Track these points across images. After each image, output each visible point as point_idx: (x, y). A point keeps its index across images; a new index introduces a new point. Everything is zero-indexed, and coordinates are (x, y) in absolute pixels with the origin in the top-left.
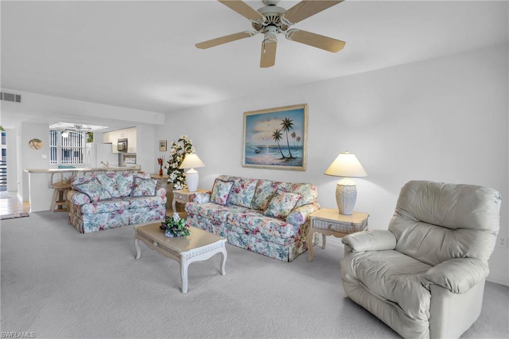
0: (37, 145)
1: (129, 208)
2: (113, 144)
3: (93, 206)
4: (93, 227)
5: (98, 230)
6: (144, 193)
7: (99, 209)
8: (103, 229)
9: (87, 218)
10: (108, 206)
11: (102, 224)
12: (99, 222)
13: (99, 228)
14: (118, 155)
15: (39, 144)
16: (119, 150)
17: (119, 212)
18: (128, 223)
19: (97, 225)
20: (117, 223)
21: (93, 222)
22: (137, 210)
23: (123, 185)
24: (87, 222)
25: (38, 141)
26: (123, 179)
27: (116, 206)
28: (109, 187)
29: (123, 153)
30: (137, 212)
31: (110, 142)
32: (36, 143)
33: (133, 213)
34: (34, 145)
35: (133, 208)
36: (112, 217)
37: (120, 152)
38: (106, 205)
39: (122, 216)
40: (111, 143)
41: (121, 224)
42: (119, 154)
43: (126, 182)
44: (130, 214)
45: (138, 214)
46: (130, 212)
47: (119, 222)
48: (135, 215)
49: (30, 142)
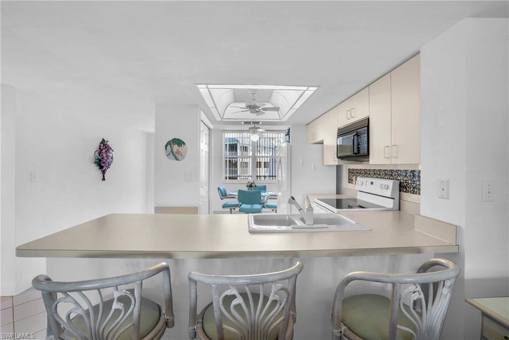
0: (178, 152)
2: (325, 143)
14: (335, 168)
15: (180, 149)
16: (338, 157)
25: (179, 142)
29: (348, 166)
31: (319, 140)
32: (176, 147)
34: (172, 151)
37: (342, 162)
40: (321, 143)
42: (339, 168)
49: (166, 146)
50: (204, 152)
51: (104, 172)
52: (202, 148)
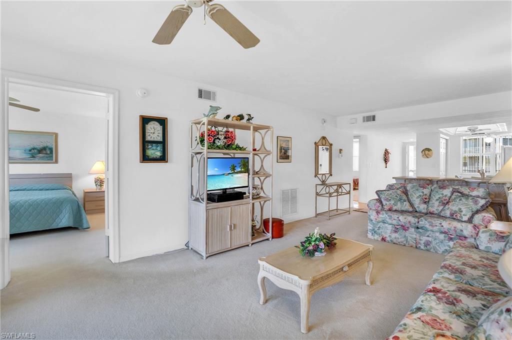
0: (428, 154)
1: (418, 228)
3: (376, 213)
4: (376, 235)
5: (380, 239)
6: (452, 215)
7: (381, 217)
8: (385, 241)
9: (371, 224)
10: (390, 217)
11: (385, 236)
12: (381, 232)
13: (381, 238)
15: (429, 153)
17: (404, 228)
18: (414, 245)
19: (380, 234)
20: (400, 240)
21: (376, 229)
22: (428, 234)
23: (435, 199)
24: (371, 228)
25: (429, 150)
26: (437, 192)
27: (400, 220)
28: (414, 199)
30: (428, 236)
32: (427, 152)
33: (421, 234)
34: (425, 154)
35: (422, 228)
36: (396, 232)
38: (389, 216)
39: (407, 234)
41: (405, 242)
43: (441, 196)
44: (418, 235)
45: (430, 239)
46: (417, 233)
47: (403, 239)
48: (424, 239)
49: (422, 152)
50: (442, 153)
51: (386, 164)
52: (441, 151)
